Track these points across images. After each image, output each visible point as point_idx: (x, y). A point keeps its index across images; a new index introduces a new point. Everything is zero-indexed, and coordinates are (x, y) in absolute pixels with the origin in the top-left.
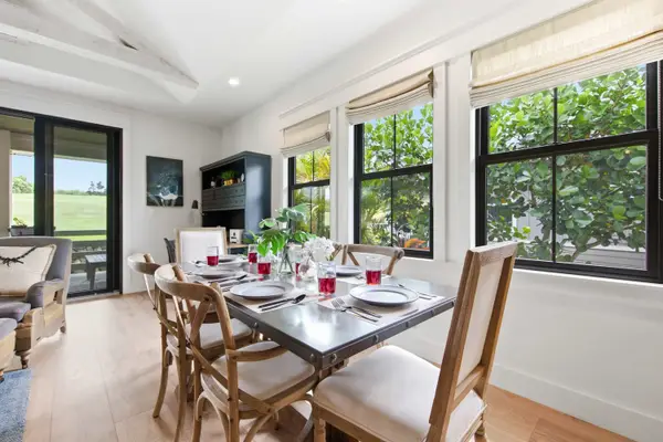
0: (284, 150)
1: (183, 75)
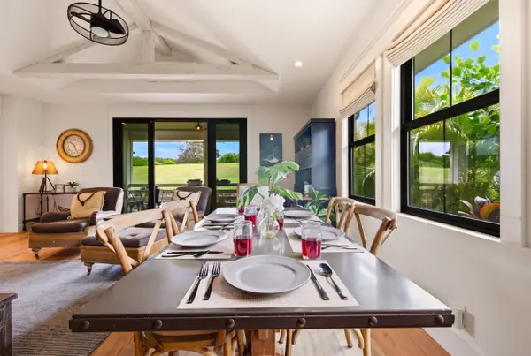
0: (342, 112)
1: (268, 71)
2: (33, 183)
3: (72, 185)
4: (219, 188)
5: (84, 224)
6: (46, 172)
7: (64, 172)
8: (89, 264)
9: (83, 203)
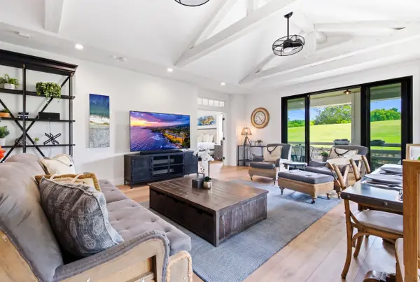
2: (241, 140)
3: (259, 141)
4: (372, 148)
5: (274, 165)
6: (247, 134)
7: (255, 134)
8: (282, 188)
9: (270, 152)
